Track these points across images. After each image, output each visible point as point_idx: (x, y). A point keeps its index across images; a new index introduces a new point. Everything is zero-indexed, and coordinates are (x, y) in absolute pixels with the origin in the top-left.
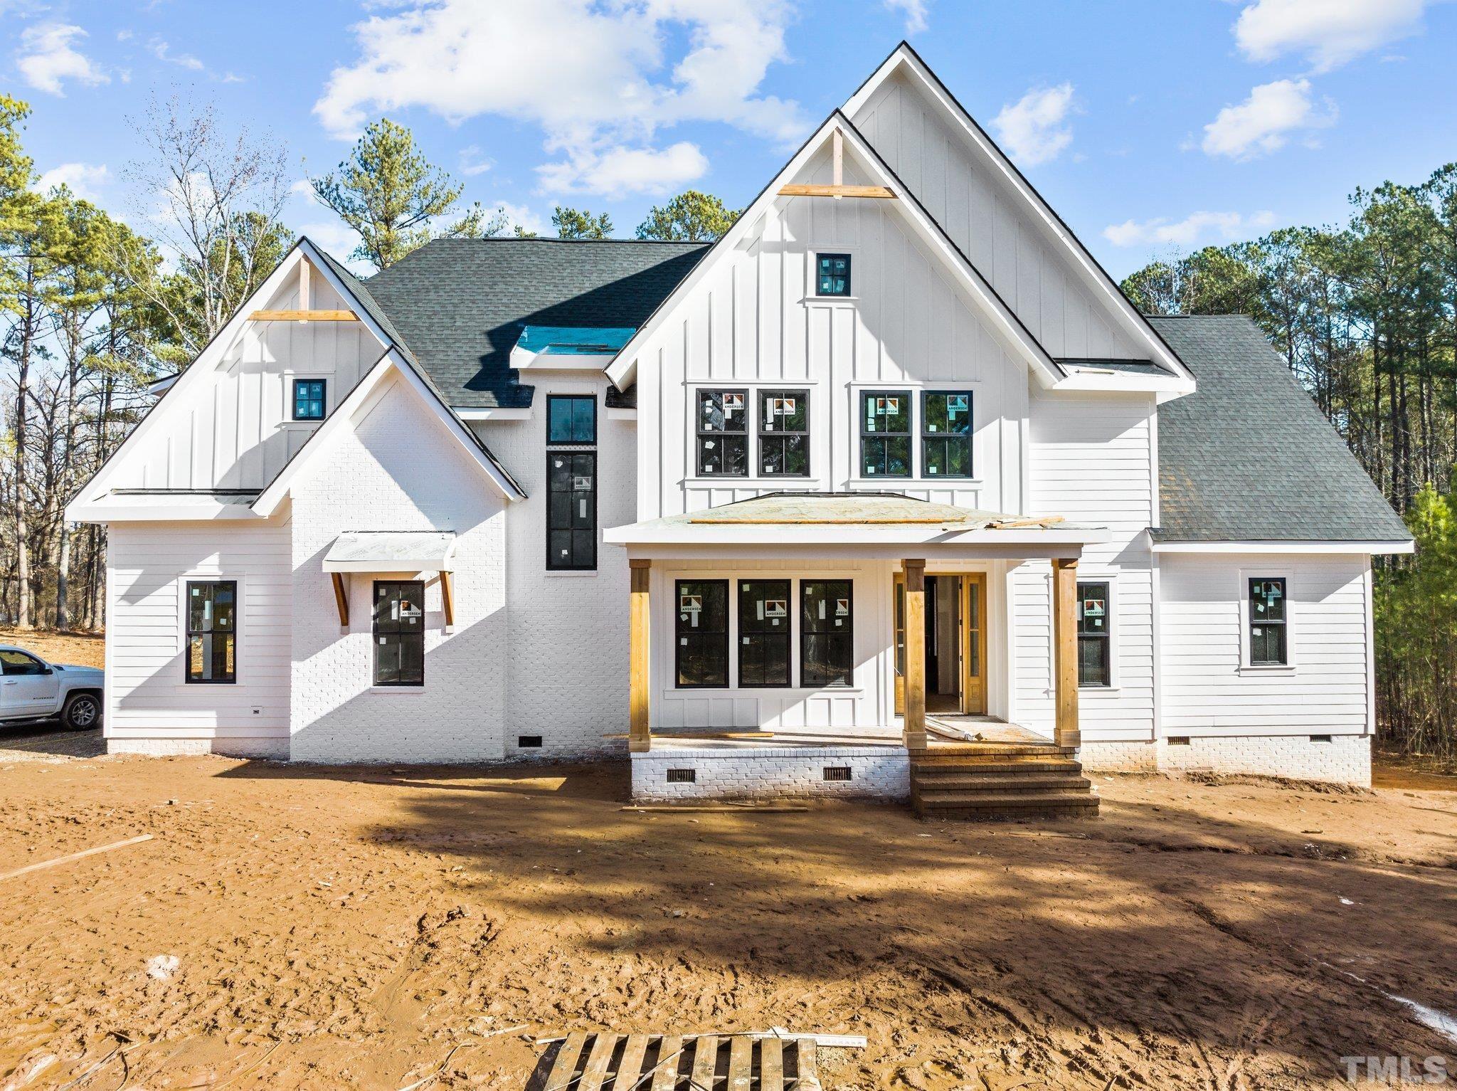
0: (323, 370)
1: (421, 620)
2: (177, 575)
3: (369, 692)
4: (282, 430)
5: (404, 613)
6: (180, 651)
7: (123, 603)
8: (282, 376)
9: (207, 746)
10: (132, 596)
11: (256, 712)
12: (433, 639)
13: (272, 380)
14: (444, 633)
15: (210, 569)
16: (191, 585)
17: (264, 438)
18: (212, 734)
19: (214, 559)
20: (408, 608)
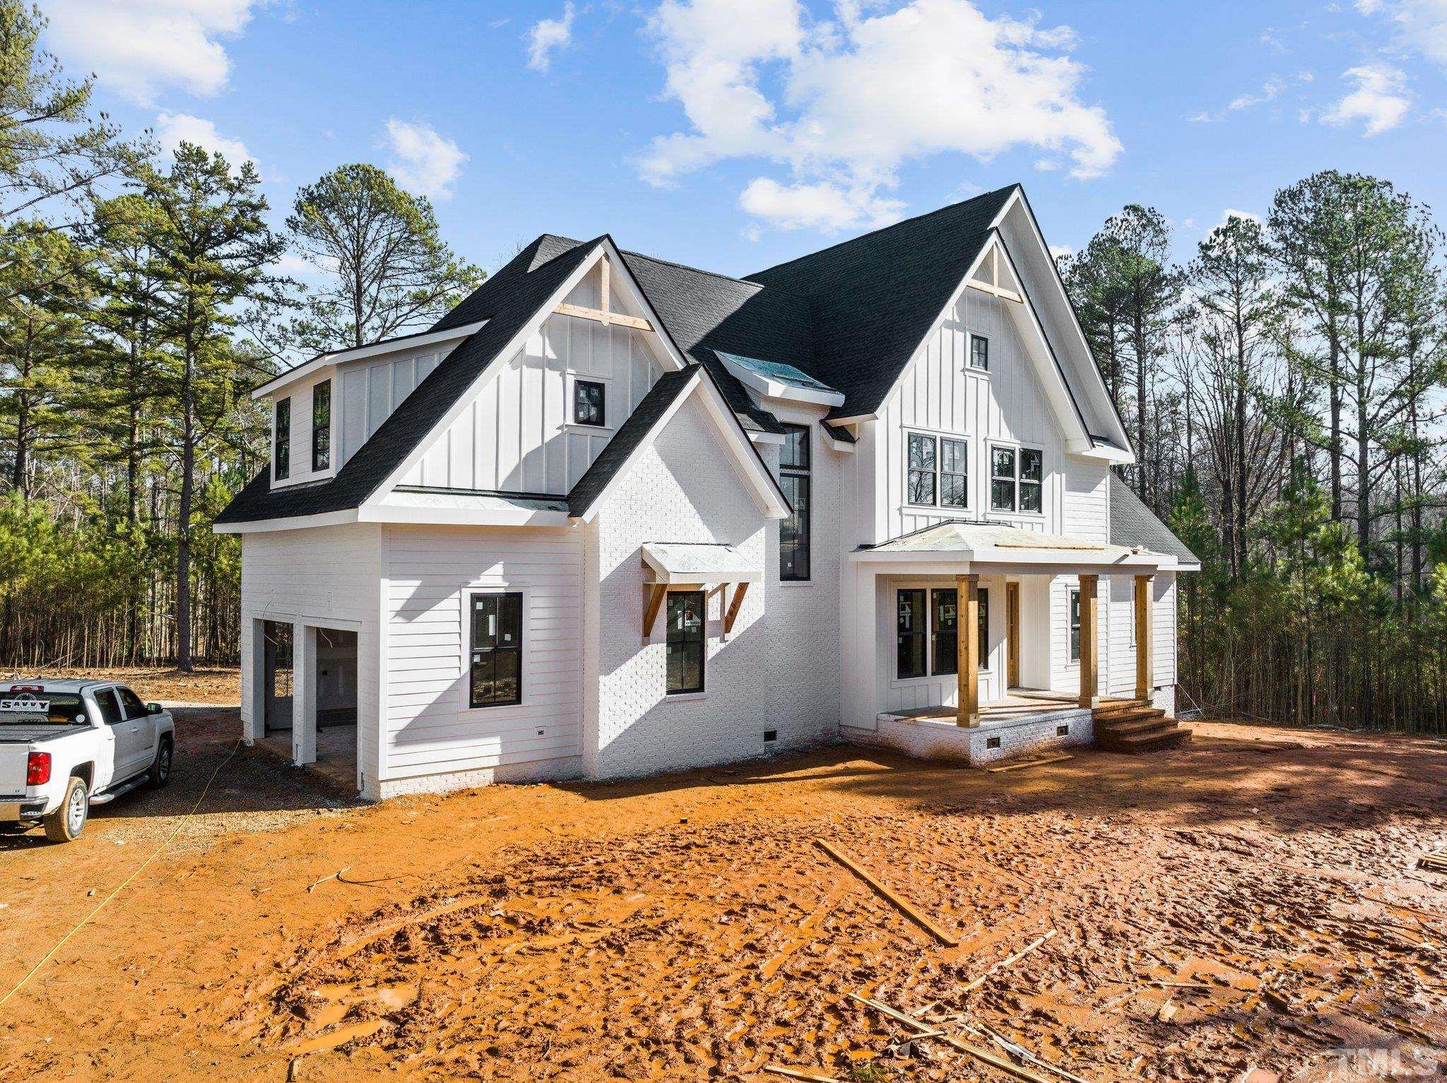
0: (601, 374)
1: (702, 629)
2: (460, 588)
3: (663, 702)
4: (563, 434)
5: (688, 623)
6: (463, 672)
7: (399, 619)
8: (563, 375)
9: (489, 776)
10: (409, 612)
11: (541, 733)
12: (713, 646)
13: (553, 377)
14: (723, 640)
15: (493, 580)
16: (475, 598)
17: (547, 440)
18: (495, 762)
19: (498, 569)
20: (690, 618)
